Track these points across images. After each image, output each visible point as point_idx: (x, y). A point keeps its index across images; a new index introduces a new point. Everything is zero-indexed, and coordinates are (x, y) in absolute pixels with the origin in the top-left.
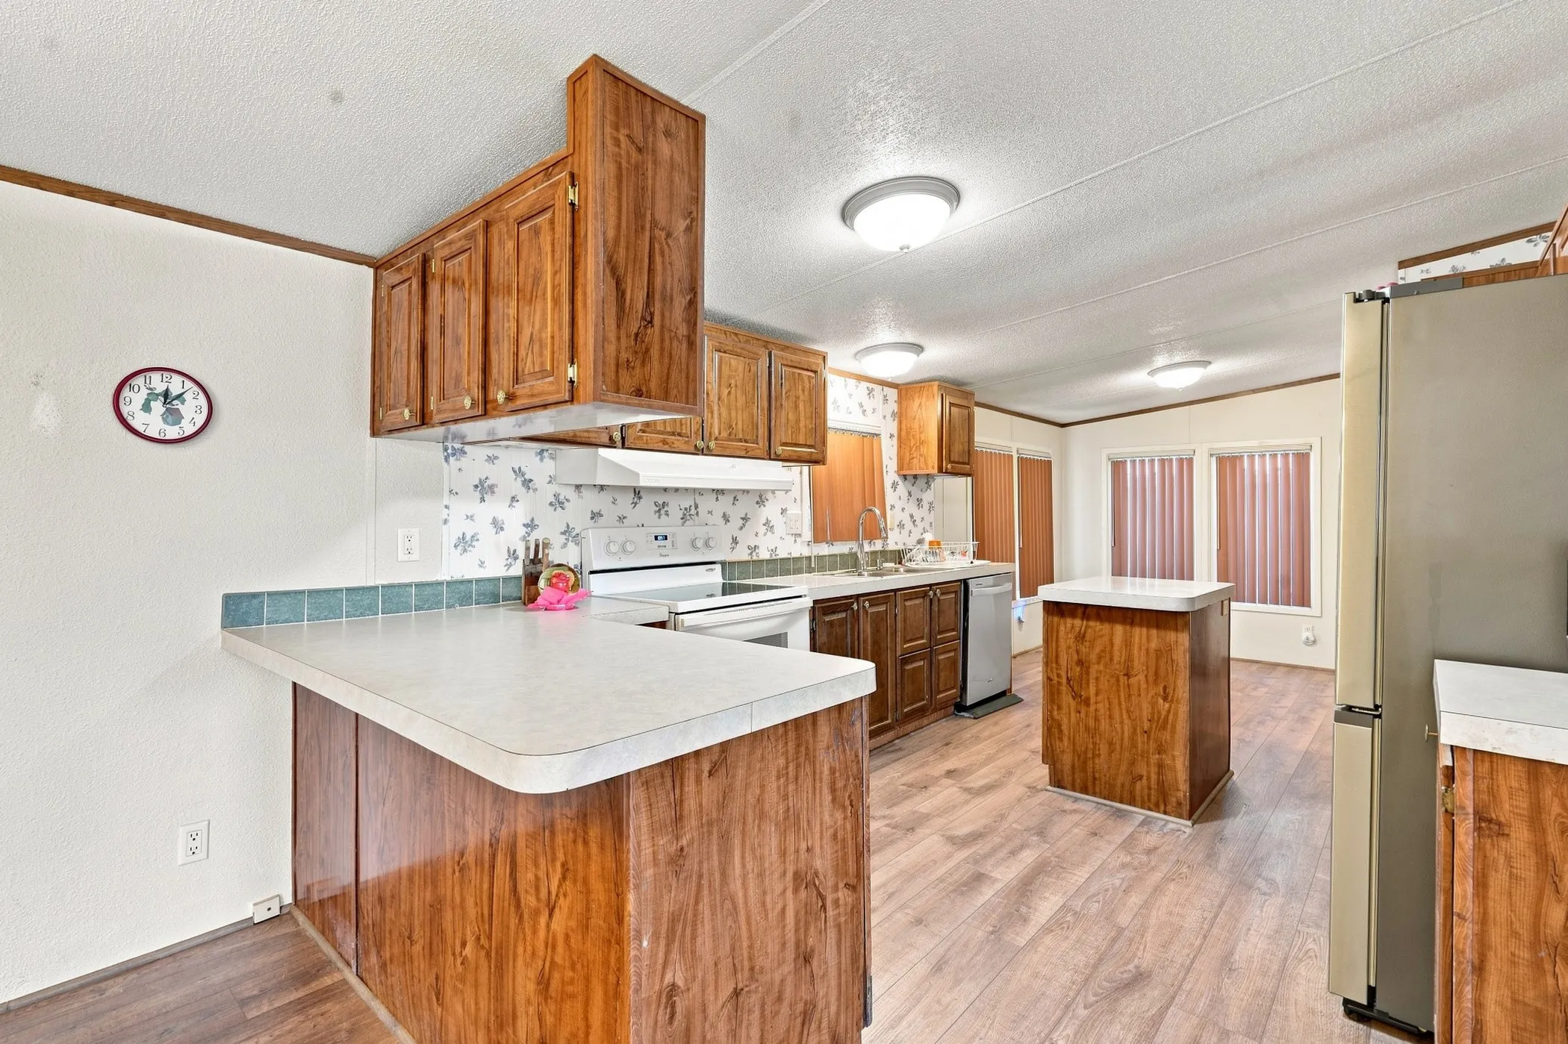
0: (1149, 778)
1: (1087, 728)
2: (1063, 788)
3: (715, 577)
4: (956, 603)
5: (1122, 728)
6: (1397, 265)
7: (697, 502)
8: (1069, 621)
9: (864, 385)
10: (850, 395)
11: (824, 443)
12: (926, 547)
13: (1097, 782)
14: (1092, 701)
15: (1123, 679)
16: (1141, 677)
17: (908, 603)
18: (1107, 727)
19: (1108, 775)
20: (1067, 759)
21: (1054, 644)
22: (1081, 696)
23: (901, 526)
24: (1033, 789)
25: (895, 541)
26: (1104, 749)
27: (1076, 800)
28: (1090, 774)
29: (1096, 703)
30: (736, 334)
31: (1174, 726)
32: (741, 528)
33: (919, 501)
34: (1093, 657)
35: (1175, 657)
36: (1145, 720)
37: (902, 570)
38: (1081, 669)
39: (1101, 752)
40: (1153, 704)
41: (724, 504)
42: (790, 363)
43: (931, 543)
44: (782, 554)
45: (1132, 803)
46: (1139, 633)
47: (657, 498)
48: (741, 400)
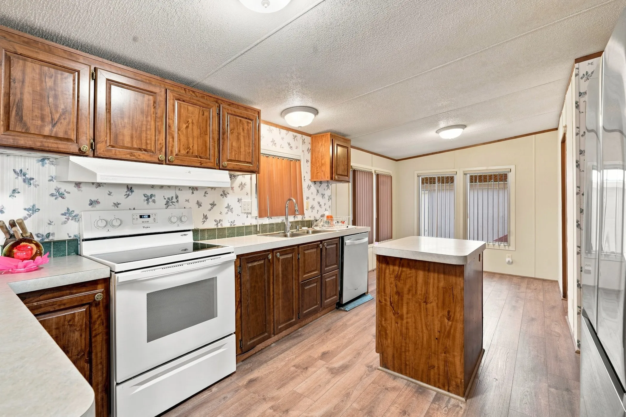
0: (438, 367)
1: (401, 334)
2: (388, 369)
3: (189, 239)
4: (337, 250)
5: (423, 335)
6: (574, 61)
7: (178, 194)
8: (391, 267)
9: (291, 133)
10: (283, 138)
11: (259, 161)
12: (325, 219)
13: (408, 367)
14: (405, 316)
15: (423, 305)
16: (434, 304)
17: (306, 252)
18: (414, 333)
19: (414, 364)
20: (390, 351)
21: (383, 281)
22: (398, 313)
23: (312, 208)
24: (370, 367)
25: (308, 216)
26: (411, 347)
27: (395, 377)
28: (403, 362)
29: (407, 318)
30: (193, 92)
31: (454, 337)
32: (210, 210)
33: (323, 195)
34: (406, 290)
35: (455, 293)
36: (436, 331)
37: (310, 231)
38: (398, 296)
39: (410, 349)
40: (442, 323)
41: (198, 195)
42: (233, 113)
43: (328, 217)
44: (238, 224)
45: (428, 382)
46: (433, 277)
47: (149, 192)
48: (196, 132)
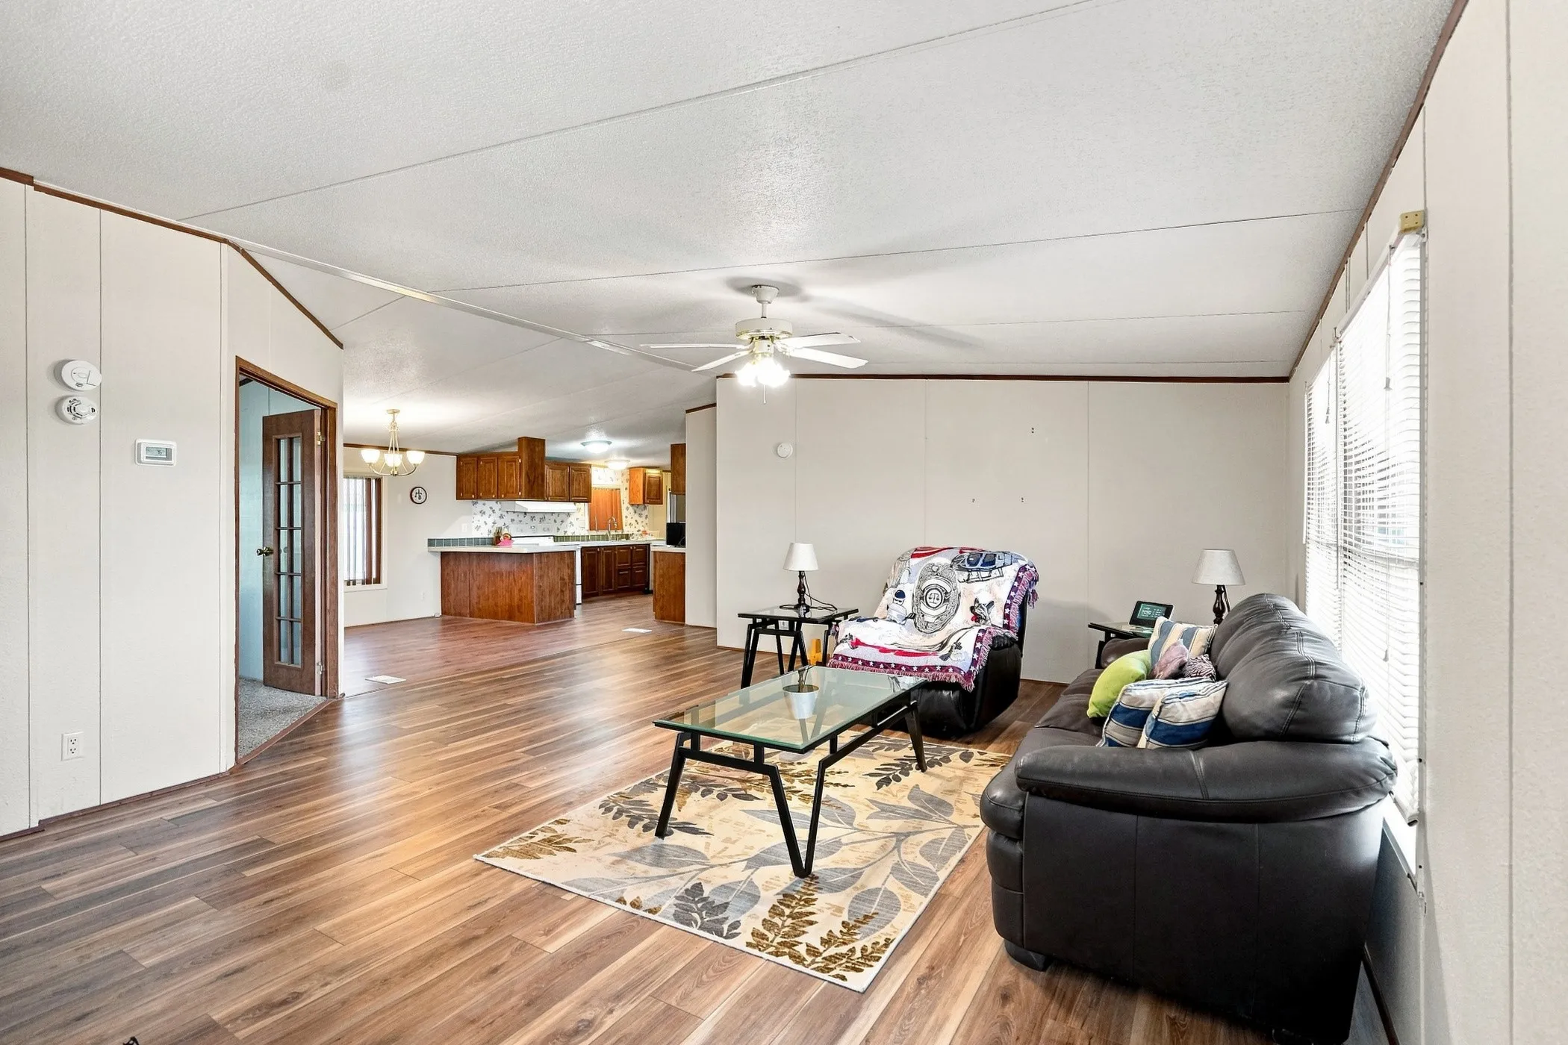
4: (644, 551)
7: (546, 516)
11: (590, 493)
12: (640, 532)
23: (630, 524)
25: (625, 529)
32: (561, 525)
33: (640, 515)
37: (626, 540)
41: (555, 518)
42: (578, 470)
43: (643, 532)
44: (578, 533)
47: (532, 515)
48: (559, 483)
